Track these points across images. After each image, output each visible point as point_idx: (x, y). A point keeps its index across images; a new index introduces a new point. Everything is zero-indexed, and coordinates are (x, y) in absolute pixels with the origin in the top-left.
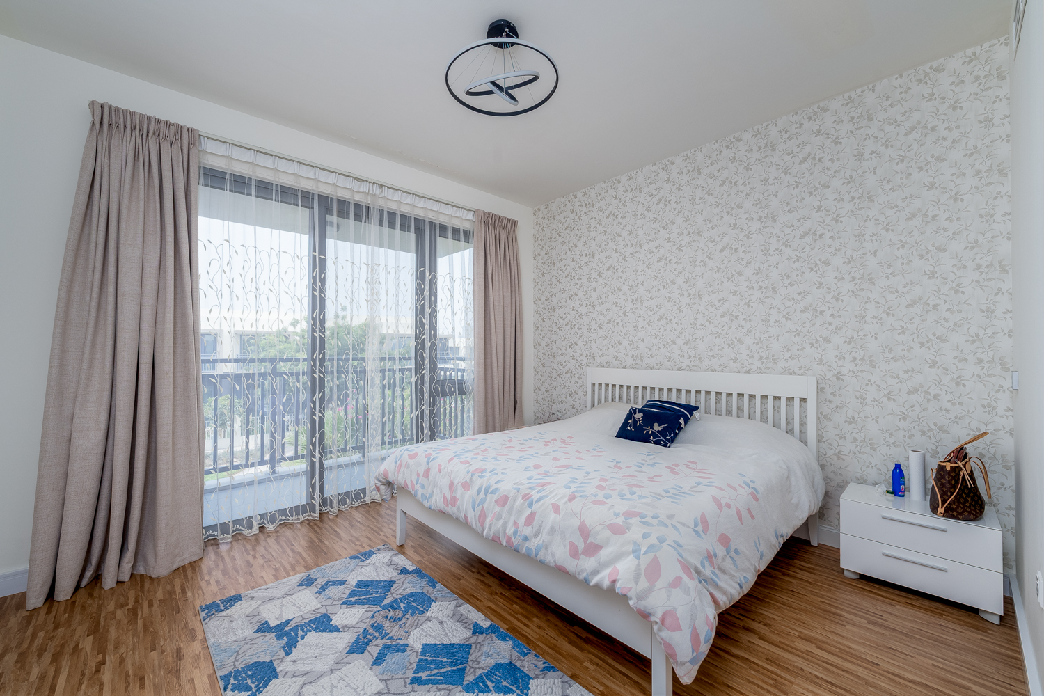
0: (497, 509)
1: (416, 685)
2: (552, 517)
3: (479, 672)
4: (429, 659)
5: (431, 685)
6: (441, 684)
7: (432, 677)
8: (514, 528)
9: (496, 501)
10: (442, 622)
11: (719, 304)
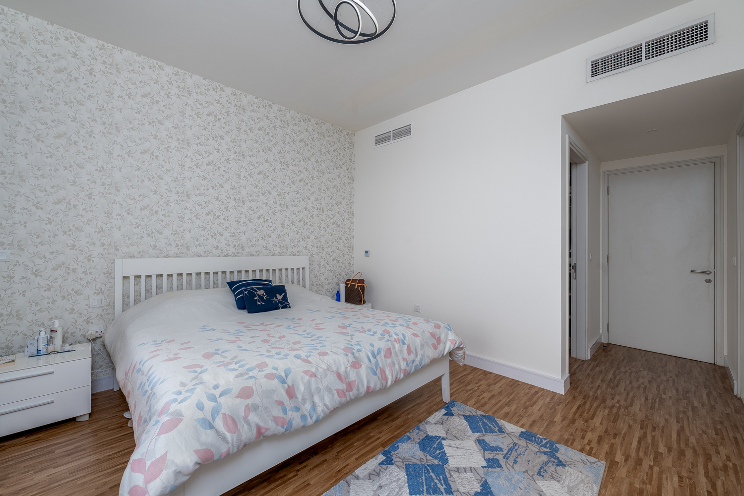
0: (389, 360)
1: (453, 490)
2: (418, 340)
3: (429, 457)
4: (425, 487)
5: (449, 482)
6: (445, 475)
7: (443, 482)
8: (405, 362)
9: (385, 357)
10: (381, 487)
11: (257, 210)
